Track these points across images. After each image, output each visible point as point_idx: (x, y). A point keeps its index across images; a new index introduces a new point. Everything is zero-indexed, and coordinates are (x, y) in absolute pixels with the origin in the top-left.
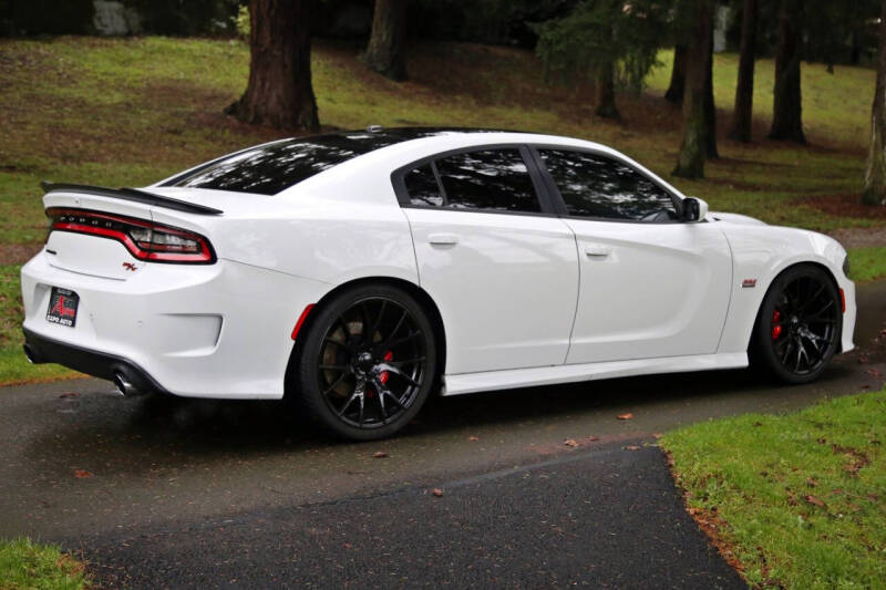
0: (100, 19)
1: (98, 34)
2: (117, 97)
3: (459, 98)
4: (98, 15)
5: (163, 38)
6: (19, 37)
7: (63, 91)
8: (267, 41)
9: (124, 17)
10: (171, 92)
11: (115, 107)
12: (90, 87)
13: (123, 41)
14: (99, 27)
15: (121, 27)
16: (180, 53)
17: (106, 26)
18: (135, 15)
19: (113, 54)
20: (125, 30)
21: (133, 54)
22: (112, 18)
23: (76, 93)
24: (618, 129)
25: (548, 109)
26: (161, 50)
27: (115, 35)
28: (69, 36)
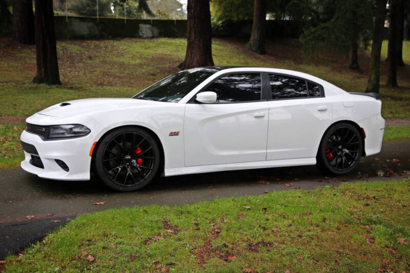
0: (141, 31)
1: (140, 37)
2: (138, 61)
3: (287, 61)
4: (141, 30)
5: (166, 38)
6: (108, 39)
7: (116, 59)
8: (193, 38)
9: (152, 30)
10: (162, 59)
11: (135, 65)
12: (129, 57)
13: (149, 40)
14: (141, 34)
15: (150, 34)
16: (171, 44)
17: (144, 34)
18: (156, 30)
19: (143, 45)
20: (152, 36)
21: (151, 44)
22: (146, 31)
23: (122, 60)
24: (358, 75)
25: (327, 66)
26: (164, 43)
27: (147, 38)
28: (128, 38)
